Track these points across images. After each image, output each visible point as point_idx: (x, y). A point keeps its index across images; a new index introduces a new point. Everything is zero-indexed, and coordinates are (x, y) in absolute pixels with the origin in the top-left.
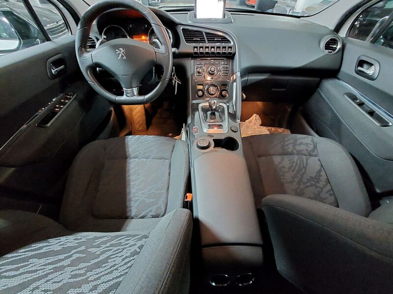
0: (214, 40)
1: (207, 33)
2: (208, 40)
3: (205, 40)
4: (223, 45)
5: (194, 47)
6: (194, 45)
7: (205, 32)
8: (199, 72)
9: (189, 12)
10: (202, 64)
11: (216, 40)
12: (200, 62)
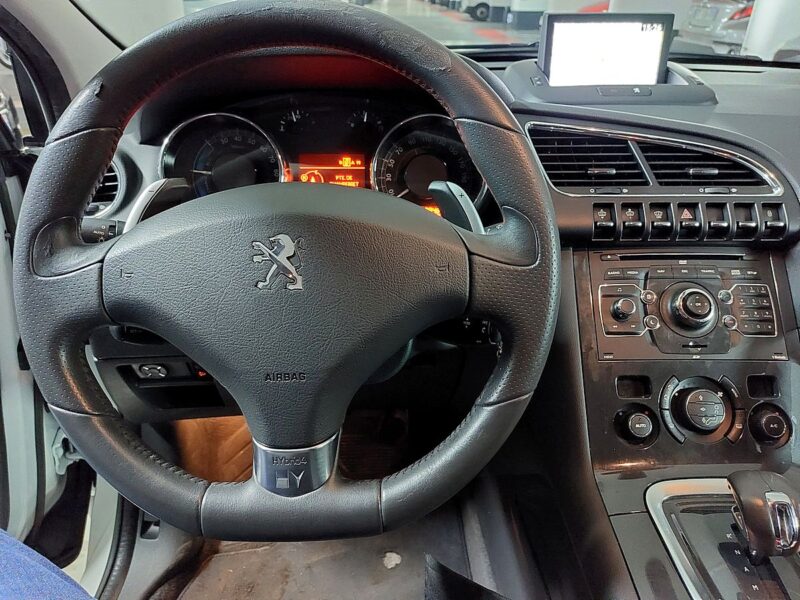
0: (687, 176)
1: (645, 147)
2: (657, 176)
3: (641, 175)
4: (736, 193)
5: (598, 206)
6: (593, 194)
7: (638, 142)
8: (618, 316)
9: (509, 65)
10: (632, 278)
11: (695, 176)
12: (623, 270)
